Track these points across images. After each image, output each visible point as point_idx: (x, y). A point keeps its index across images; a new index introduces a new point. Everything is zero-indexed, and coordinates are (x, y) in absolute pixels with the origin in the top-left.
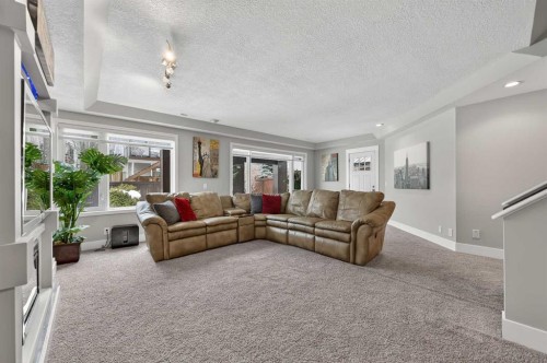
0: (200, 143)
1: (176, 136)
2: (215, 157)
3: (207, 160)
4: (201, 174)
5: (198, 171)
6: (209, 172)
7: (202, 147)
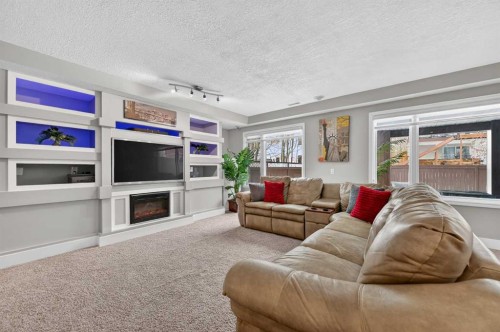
0: (325, 125)
1: (303, 124)
2: (345, 137)
3: (333, 142)
4: (326, 159)
5: (323, 155)
6: (336, 155)
7: (328, 129)
